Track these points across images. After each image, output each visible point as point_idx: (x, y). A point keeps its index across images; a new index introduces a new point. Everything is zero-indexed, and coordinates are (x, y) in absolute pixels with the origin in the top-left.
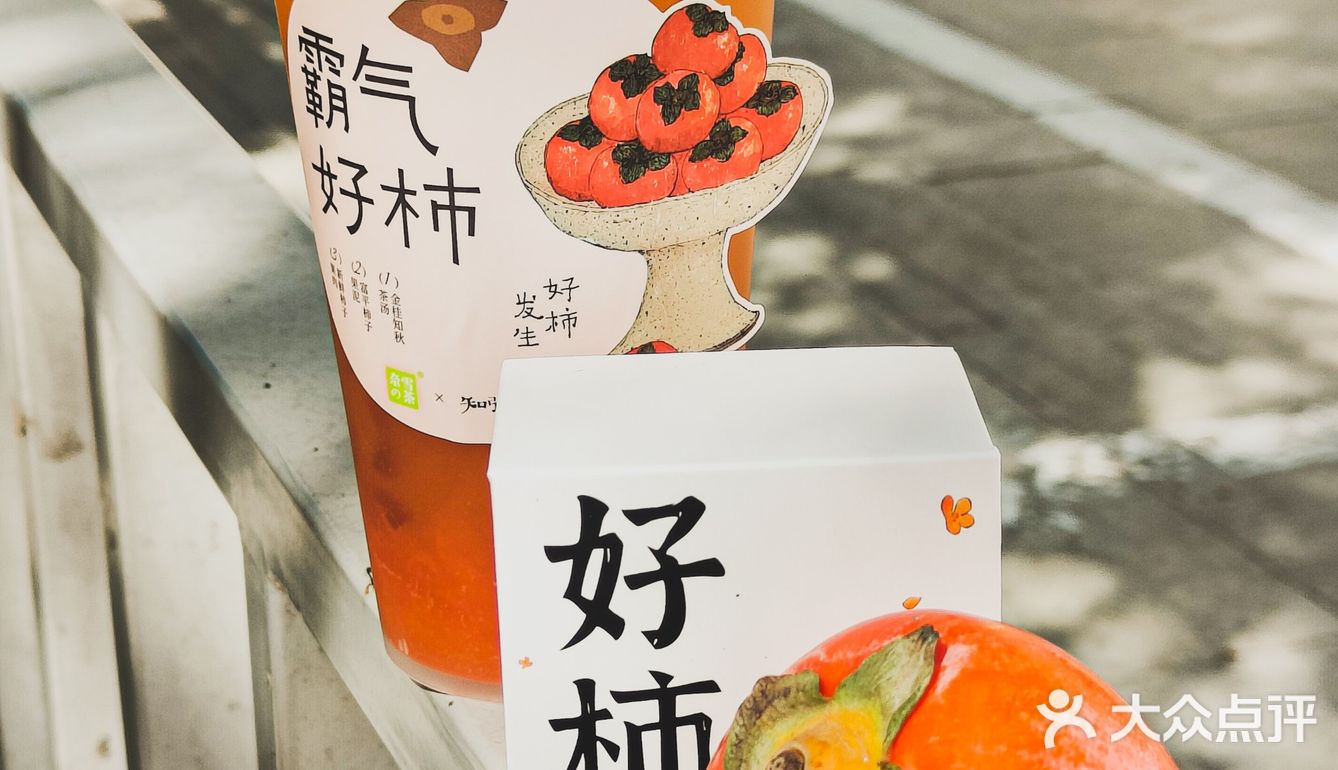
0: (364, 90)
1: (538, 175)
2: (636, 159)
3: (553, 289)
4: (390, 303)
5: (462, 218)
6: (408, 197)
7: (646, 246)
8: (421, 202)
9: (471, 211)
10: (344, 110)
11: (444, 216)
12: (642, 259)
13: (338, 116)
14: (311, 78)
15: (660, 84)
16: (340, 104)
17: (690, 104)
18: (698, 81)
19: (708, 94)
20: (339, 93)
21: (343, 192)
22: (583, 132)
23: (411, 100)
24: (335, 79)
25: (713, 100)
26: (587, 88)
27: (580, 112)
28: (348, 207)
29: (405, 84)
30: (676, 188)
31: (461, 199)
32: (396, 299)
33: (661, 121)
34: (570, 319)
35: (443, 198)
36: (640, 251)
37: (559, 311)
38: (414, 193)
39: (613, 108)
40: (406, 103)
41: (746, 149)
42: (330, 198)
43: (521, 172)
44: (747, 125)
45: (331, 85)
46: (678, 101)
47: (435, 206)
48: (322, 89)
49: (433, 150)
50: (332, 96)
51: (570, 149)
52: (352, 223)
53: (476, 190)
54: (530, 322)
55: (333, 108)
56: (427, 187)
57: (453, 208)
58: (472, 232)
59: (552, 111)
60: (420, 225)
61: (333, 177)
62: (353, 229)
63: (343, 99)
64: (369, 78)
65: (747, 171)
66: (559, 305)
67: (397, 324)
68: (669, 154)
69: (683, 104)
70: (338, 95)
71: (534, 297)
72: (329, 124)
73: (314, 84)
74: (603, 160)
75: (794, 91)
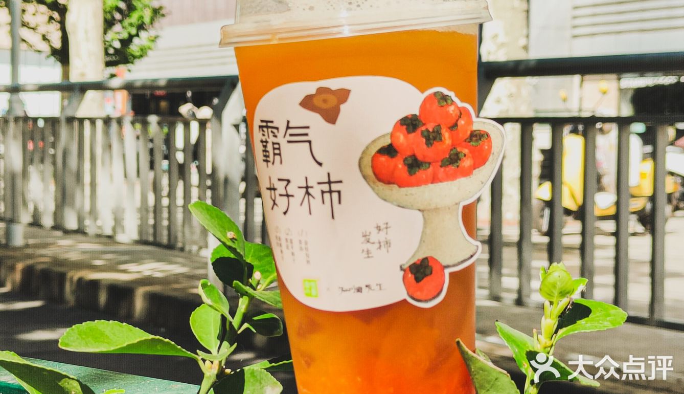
0: (289, 142)
1: (369, 172)
2: (414, 164)
3: (379, 228)
4: (303, 246)
5: (335, 195)
6: (310, 190)
7: (422, 208)
8: (316, 191)
9: (339, 192)
10: (280, 154)
11: (327, 196)
12: (420, 214)
13: (277, 157)
14: (264, 144)
15: (423, 128)
16: (277, 151)
17: (438, 139)
18: (441, 128)
19: (446, 135)
20: (276, 146)
21: (281, 195)
22: (389, 151)
23: (310, 142)
24: (275, 140)
25: (449, 138)
26: (390, 129)
27: (387, 141)
28: (282, 202)
29: (306, 135)
30: (435, 180)
31: (335, 187)
32: (306, 243)
33: (425, 147)
34: (388, 243)
35: (326, 187)
36: (419, 210)
37: (382, 239)
38: (312, 187)
39: (401, 138)
40: (307, 144)
41: (467, 163)
42: (274, 201)
43: (361, 171)
44: (466, 151)
45: (274, 144)
46: (433, 137)
47: (323, 192)
48: (270, 147)
49: (320, 164)
50: (274, 149)
51: (383, 159)
52: (285, 210)
53: (341, 182)
54: (369, 246)
55: (275, 154)
56: (319, 183)
57: (331, 192)
58: (340, 202)
59: (374, 141)
60: (316, 202)
61: (275, 189)
62: (285, 213)
63: (279, 149)
64: (291, 135)
65: (467, 173)
66: (382, 236)
67: (307, 256)
68: (430, 163)
69: (435, 139)
70: (277, 147)
71: (370, 233)
72: (273, 163)
73: (265, 146)
74: (399, 165)
75: (487, 135)
